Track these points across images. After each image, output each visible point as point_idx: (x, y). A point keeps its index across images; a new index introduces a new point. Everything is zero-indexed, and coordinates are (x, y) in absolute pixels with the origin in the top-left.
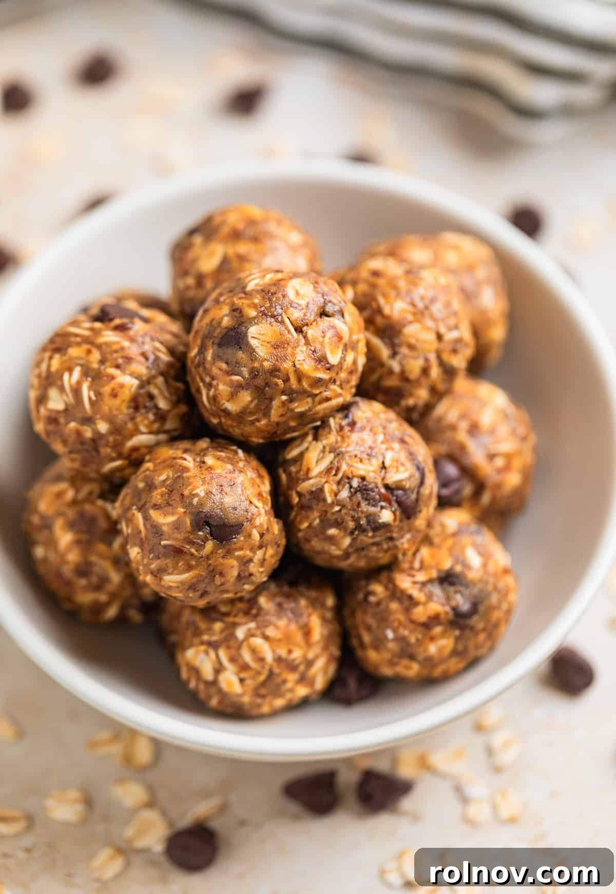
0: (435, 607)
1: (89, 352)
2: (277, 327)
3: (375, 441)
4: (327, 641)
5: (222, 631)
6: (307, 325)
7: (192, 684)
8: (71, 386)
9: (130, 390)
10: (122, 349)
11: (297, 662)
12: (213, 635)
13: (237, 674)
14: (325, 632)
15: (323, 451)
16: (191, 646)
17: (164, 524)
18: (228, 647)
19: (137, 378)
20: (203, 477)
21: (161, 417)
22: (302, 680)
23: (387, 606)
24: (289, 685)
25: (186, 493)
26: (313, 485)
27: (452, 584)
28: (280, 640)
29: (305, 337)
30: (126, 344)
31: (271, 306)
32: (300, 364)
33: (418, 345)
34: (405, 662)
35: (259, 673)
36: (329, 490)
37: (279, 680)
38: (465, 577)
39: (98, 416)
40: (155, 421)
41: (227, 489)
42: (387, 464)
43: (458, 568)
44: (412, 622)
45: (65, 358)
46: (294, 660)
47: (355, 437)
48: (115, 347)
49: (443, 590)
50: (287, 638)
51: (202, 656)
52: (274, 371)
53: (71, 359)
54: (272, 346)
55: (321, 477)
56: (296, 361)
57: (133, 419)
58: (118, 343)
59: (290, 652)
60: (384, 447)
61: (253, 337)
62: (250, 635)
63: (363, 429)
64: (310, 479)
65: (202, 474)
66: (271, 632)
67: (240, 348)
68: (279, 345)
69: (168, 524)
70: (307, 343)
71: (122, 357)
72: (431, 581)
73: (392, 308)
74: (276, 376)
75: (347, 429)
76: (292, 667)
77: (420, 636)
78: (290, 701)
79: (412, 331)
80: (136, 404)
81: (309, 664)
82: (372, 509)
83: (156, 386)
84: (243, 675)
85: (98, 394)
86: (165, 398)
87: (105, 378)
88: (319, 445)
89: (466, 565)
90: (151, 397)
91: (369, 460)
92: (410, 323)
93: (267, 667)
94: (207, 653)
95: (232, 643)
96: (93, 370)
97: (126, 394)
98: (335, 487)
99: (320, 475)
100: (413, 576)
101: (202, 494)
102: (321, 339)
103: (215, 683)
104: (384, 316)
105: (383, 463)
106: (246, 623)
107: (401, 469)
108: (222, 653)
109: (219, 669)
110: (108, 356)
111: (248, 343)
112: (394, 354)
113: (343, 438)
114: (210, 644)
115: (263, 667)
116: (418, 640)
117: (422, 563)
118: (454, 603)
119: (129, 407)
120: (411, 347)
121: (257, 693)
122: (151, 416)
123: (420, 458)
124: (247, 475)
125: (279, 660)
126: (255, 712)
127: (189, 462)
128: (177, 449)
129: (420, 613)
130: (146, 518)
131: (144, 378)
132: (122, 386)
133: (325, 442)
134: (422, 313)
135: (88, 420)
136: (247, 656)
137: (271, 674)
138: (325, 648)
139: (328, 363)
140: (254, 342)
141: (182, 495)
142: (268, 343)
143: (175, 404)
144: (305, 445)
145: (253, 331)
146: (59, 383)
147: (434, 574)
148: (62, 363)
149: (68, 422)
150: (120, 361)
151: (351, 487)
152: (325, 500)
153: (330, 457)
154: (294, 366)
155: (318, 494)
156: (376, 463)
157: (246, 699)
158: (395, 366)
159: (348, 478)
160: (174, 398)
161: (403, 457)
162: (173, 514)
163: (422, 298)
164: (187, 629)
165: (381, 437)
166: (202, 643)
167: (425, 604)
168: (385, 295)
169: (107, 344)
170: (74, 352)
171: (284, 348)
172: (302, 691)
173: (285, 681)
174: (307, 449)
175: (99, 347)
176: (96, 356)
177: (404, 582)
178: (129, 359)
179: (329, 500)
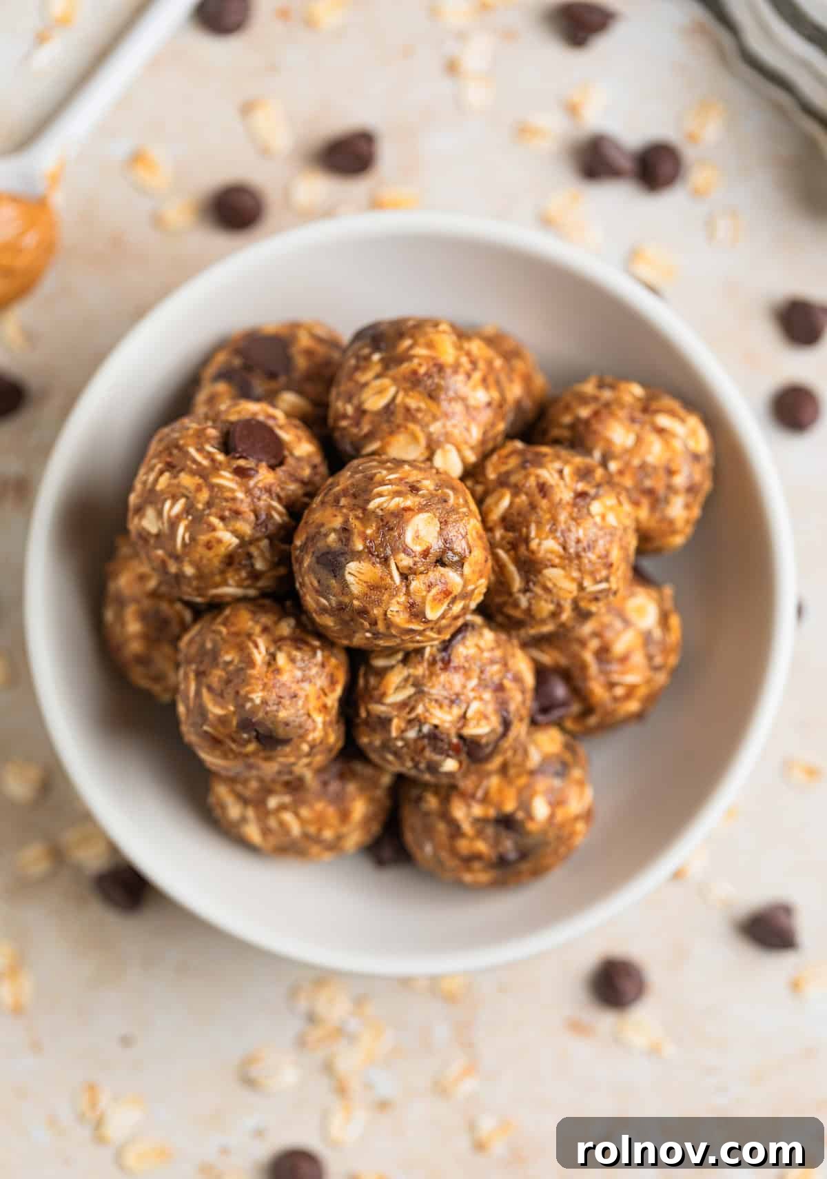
0: (481, 846)
1: (199, 489)
2: (379, 569)
3: (464, 686)
5: (256, 791)
6: (415, 574)
8: (169, 517)
9: (226, 549)
10: (234, 499)
12: (247, 789)
15: (406, 680)
17: (212, 713)
18: (257, 809)
19: (237, 537)
20: (266, 680)
21: (255, 576)
23: (435, 822)
25: (242, 692)
26: (382, 712)
27: (508, 829)
28: (312, 820)
29: (407, 587)
30: (240, 495)
31: (381, 544)
32: (393, 616)
33: (555, 590)
36: (396, 725)
38: (524, 826)
39: (187, 559)
40: (246, 579)
41: (287, 702)
42: (469, 714)
43: (520, 815)
44: (454, 850)
45: (175, 481)
47: (443, 677)
48: (228, 494)
49: (496, 831)
50: (320, 821)
52: (363, 612)
53: (179, 485)
54: (368, 586)
55: (393, 708)
56: (389, 611)
57: (222, 572)
58: (232, 491)
60: (471, 695)
61: (349, 573)
62: (282, 807)
63: (456, 669)
64: (382, 704)
65: (266, 677)
66: (305, 812)
67: (335, 576)
68: (376, 587)
69: (215, 715)
70: (408, 593)
71: (230, 510)
72: (486, 820)
73: (539, 544)
74: (363, 618)
75: (440, 665)
77: (458, 864)
79: (553, 575)
80: (230, 560)
82: (437, 758)
83: (258, 548)
85: (193, 539)
86: (265, 559)
87: (205, 526)
88: (405, 672)
89: (530, 816)
90: (250, 556)
91: (450, 707)
92: (553, 566)
95: (261, 808)
96: (197, 510)
97: (222, 550)
98: (403, 725)
99: (392, 705)
100: (471, 807)
101: (258, 701)
102: (424, 593)
104: (528, 548)
105: (465, 713)
106: (283, 795)
107: (483, 722)
110: (217, 501)
111: (343, 576)
112: (526, 590)
113: (432, 674)
117: (486, 794)
118: (501, 849)
119: (221, 562)
120: (547, 590)
122: (244, 574)
123: (512, 707)
124: (315, 684)
127: (260, 653)
128: (257, 622)
129: (463, 845)
130: (198, 693)
131: (247, 539)
132: (219, 541)
133: (411, 671)
134: (570, 560)
135: (178, 558)
139: (425, 618)
140: (349, 578)
141: (237, 693)
142: (365, 582)
143: (274, 565)
144: (393, 661)
145: (352, 566)
146: (159, 506)
147: (492, 812)
148: (169, 485)
149: (156, 548)
150: (227, 513)
151: (420, 731)
152: (389, 731)
153: (410, 691)
154: (385, 614)
155: (385, 722)
156: (457, 711)
158: (524, 601)
159: (419, 721)
160: (276, 559)
161: (490, 709)
162: (222, 707)
163: (578, 541)
165: (473, 682)
167: (471, 839)
168: (539, 524)
169: (221, 487)
170: (186, 480)
171: (380, 592)
174: (392, 667)
175: (212, 487)
176: (204, 495)
177: (459, 811)
178: (237, 513)
179: (394, 734)
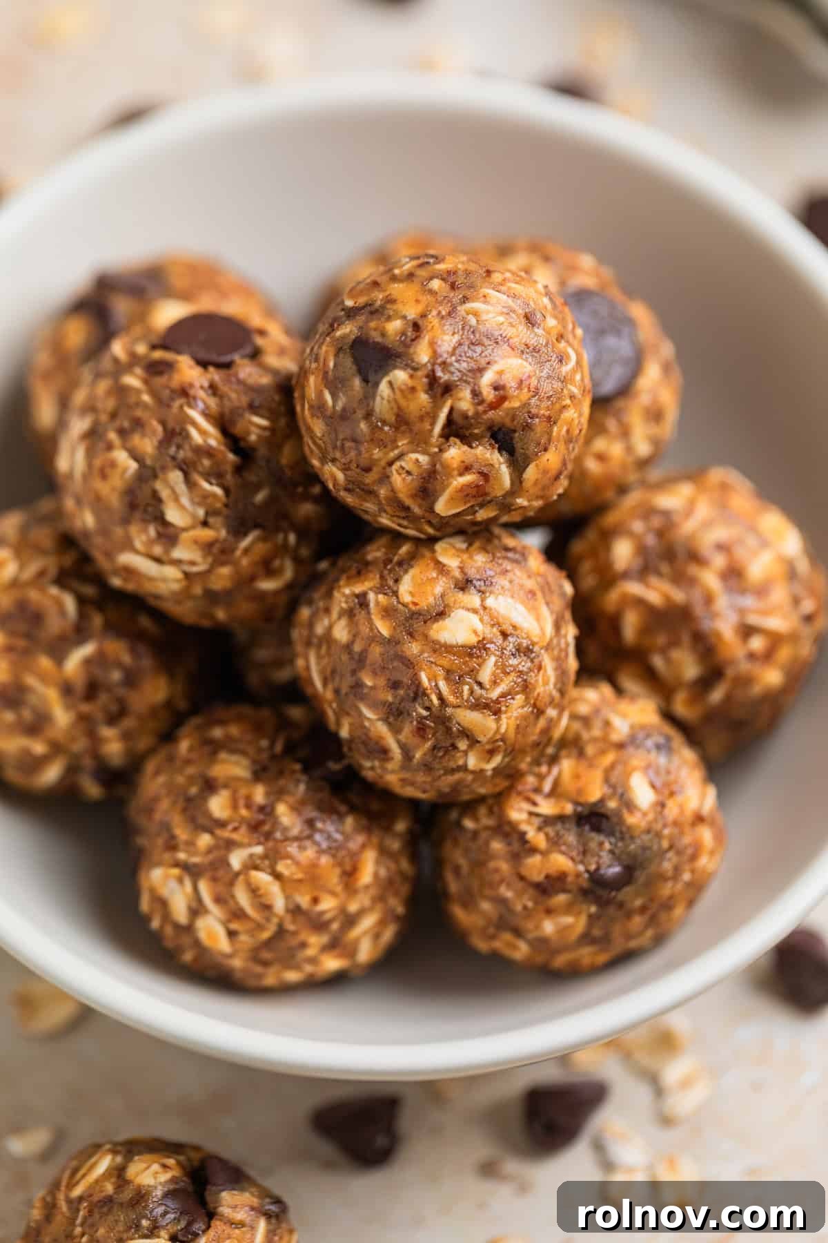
0: (561, 862)
4: (385, 887)
5: (209, 851)
7: (155, 924)
11: (328, 916)
12: (195, 854)
13: (225, 924)
14: (383, 872)
16: (159, 864)
18: (214, 880)
19: (136, 459)
22: (334, 945)
23: (487, 843)
24: (310, 952)
27: (597, 829)
28: (300, 881)
34: (507, 936)
35: (260, 927)
37: (294, 942)
38: (621, 821)
40: (156, 539)
43: (612, 804)
44: (522, 878)
46: (322, 913)
48: (132, 398)
49: (580, 835)
50: (312, 877)
51: (173, 884)
57: (125, 521)
59: (315, 901)
62: (252, 865)
66: (287, 867)
71: (132, 419)
72: (561, 818)
76: (319, 925)
77: (530, 904)
78: (311, 976)
80: (132, 497)
81: (350, 921)
83: (168, 484)
84: (234, 926)
86: (180, 506)
89: (629, 805)
90: (156, 499)
93: (275, 920)
94: (180, 880)
95: (221, 873)
100: (535, 804)
103: (189, 929)
106: (250, 845)
108: (204, 888)
109: (197, 910)
114: (186, 867)
115: (268, 920)
116: (525, 908)
117: (556, 783)
118: (592, 864)
119: (122, 501)
121: (255, 956)
122: (151, 533)
125: (296, 911)
126: (252, 982)
129: (535, 866)
131: (148, 463)
132: (113, 465)
136: (243, 898)
137: (281, 932)
138: (380, 899)
147: (570, 808)
157: (237, 963)
164: (158, 835)
166: (177, 864)
167: (544, 854)
172: (332, 964)
173: (304, 945)
177: (517, 812)
